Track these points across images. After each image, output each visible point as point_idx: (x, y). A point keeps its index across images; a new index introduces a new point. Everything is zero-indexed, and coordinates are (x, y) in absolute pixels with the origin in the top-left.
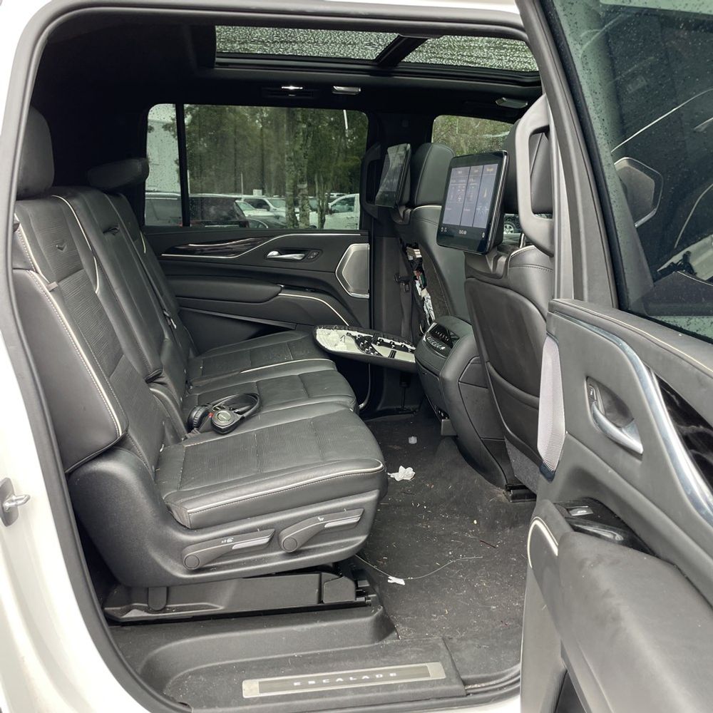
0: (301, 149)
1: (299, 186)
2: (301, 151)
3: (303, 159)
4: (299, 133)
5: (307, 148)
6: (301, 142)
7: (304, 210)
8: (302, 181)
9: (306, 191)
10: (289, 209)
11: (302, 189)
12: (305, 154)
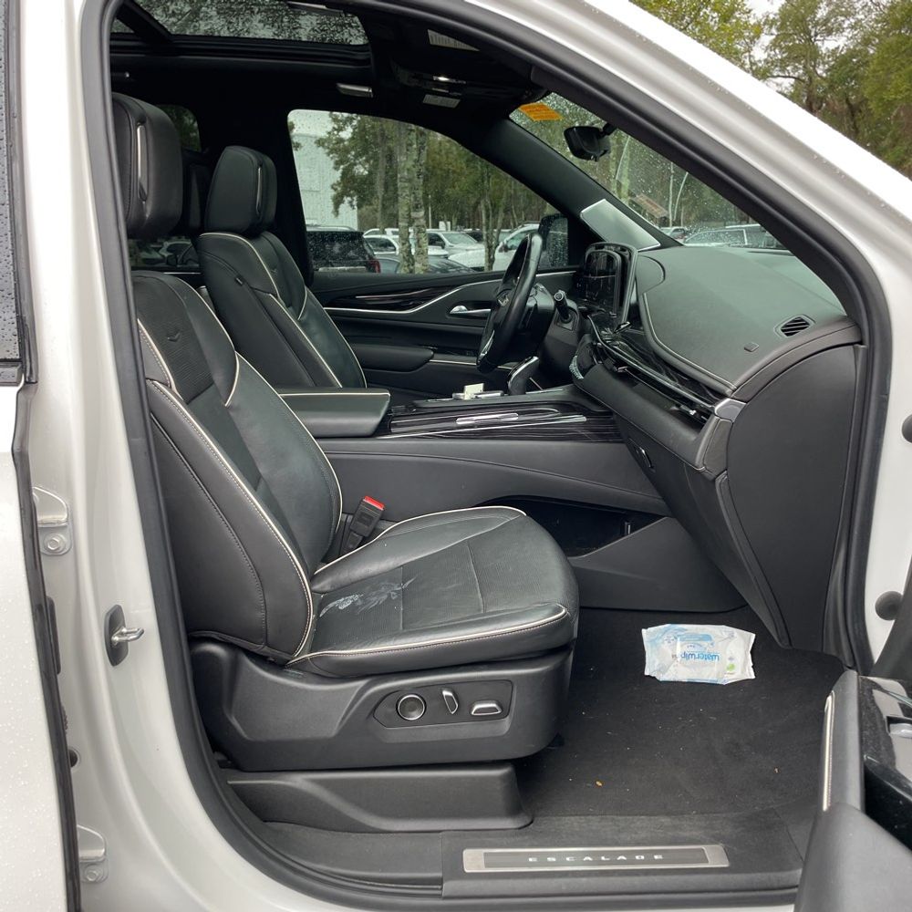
0: (414, 166)
1: (414, 215)
2: (414, 169)
3: (416, 179)
4: (411, 145)
5: (421, 165)
6: (415, 157)
7: (420, 247)
8: (416, 208)
9: (423, 222)
10: (403, 244)
11: (418, 219)
12: (419, 174)
